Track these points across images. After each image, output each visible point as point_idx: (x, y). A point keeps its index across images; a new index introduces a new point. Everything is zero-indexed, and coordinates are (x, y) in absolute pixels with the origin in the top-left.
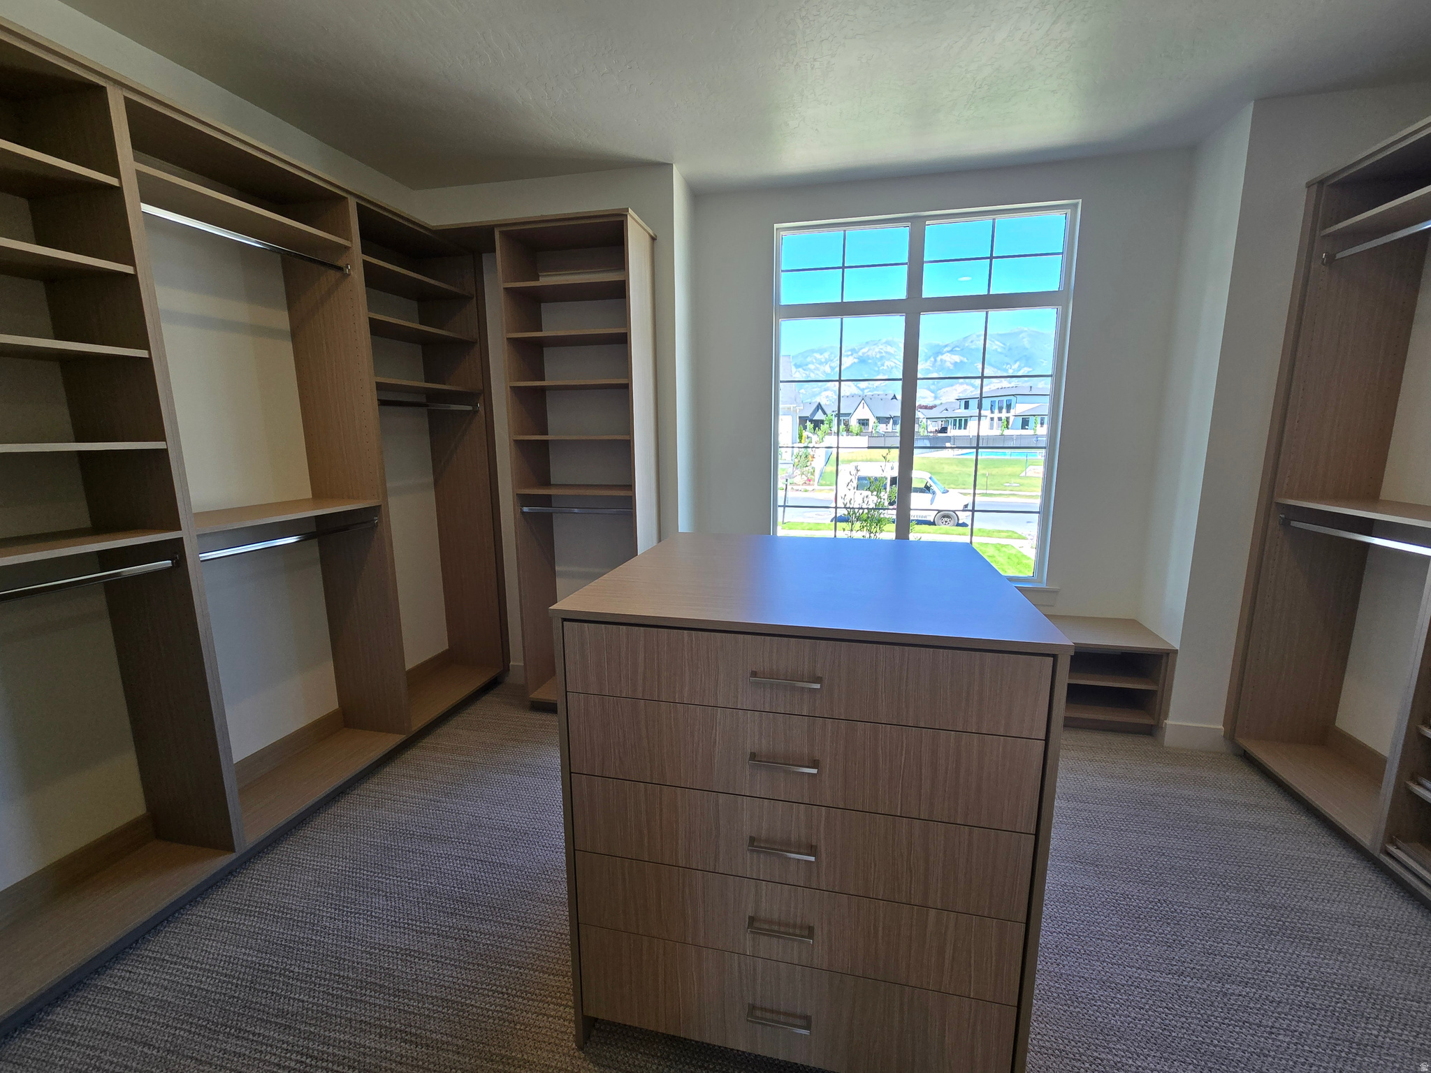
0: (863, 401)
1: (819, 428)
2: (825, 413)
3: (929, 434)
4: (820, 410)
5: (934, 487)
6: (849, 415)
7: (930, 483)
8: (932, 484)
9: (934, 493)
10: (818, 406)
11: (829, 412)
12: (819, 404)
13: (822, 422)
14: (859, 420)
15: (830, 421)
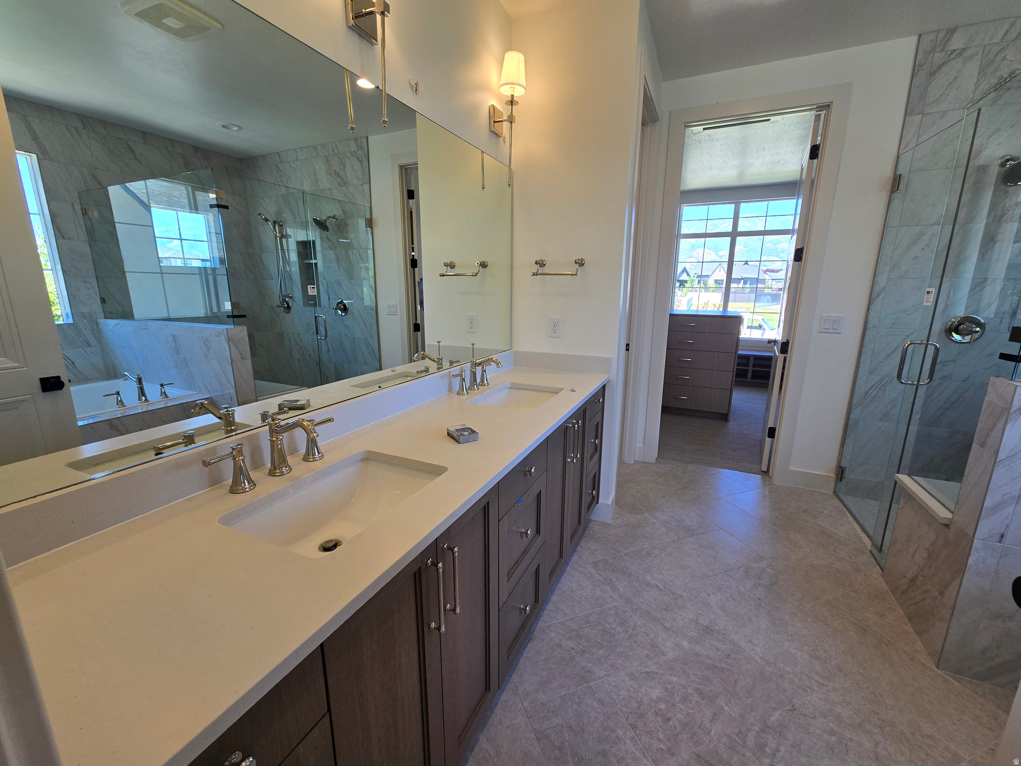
0: (720, 266)
1: (684, 287)
2: (688, 275)
3: (773, 292)
4: (685, 273)
5: (765, 326)
6: (707, 276)
7: (762, 323)
8: (764, 324)
9: (764, 329)
10: (683, 270)
11: (692, 274)
12: (685, 268)
13: (686, 282)
14: (716, 280)
15: (692, 281)
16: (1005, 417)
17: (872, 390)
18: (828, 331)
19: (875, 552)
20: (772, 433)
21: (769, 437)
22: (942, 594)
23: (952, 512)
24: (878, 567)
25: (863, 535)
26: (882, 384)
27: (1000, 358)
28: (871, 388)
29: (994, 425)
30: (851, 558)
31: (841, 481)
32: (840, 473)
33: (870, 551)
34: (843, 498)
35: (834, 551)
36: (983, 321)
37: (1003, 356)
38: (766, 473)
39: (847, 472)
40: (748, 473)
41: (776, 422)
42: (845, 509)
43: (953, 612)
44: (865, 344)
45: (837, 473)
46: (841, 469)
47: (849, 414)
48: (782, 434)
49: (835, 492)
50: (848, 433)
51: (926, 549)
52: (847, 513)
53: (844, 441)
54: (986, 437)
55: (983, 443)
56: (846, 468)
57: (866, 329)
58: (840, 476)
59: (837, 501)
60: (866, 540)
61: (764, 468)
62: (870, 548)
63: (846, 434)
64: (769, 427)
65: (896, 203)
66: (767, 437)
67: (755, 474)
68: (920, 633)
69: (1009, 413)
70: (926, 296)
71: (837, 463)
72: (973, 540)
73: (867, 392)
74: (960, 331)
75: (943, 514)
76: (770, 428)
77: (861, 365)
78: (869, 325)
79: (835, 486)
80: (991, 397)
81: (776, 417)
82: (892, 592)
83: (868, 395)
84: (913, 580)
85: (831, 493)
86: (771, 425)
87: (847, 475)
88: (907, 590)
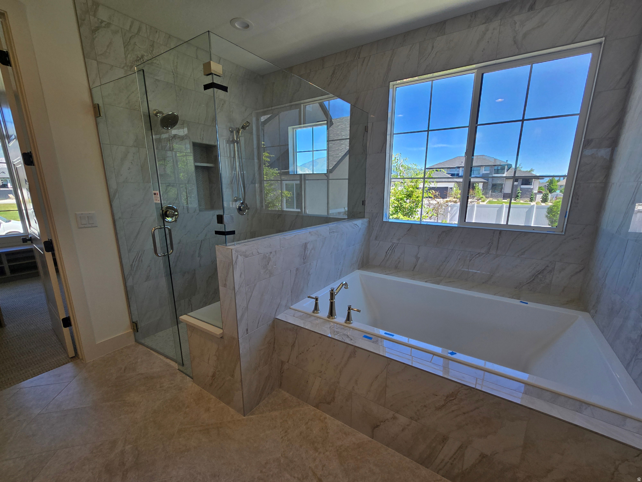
16: (231, 268)
17: (134, 262)
18: (86, 226)
19: (181, 368)
20: (67, 322)
21: (65, 326)
22: (233, 376)
23: (222, 329)
24: (188, 377)
25: (168, 361)
26: (139, 256)
27: (216, 234)
28: (133, 262)
29: (228, 273)
30: (172, 384)
31: (138, 332)
32: (135, 326)
33: (178, 369)
34: (143, 341)
35: (161, 387)
36: (176, 208)
37: (217, 233)
38: (76, 357)
39: (139, 324)
40: (57, 367)
41: (66, 311)
42: (149, 350)
43: (242, 383)
44: (118, 232)
45: (133, 327)
46: (135, 324)
47: (126, 284)
48: (78, 320)
49: (136, 341)
50: (129, 297)
51: (215, 355)
52: (151, 351)
53: (129, 303)
54: (225, 281)
55: (225, 284)
56: (137, 321)
57: (114, 221)
58: (135, 328)
59: (141, 346)
60: (173, 363)
61: (71, 353)
62: (177, 368)
63: (128, 298)
64: (61, 318)
65: (101, 126)
66: (63, 328)
67: (64, 364)
68: (228, 403)
69: (233, 265)
70: (154, 197)
71: (130, 320)
72: (239, 340)
73: (132, 264)
74: (168, 215)
75: (218, 332)
76: (63, 320)
77: (121, 247)
78: (116, 218)
79: (135, 337)
80: (220, 257)
81: (66, 307)
82: (203, 388)
83: (133, 266)
84: (213, 376)
85: (134, 343)
86: (63, 316)
87: (141, 325)
88: (212, 383)
